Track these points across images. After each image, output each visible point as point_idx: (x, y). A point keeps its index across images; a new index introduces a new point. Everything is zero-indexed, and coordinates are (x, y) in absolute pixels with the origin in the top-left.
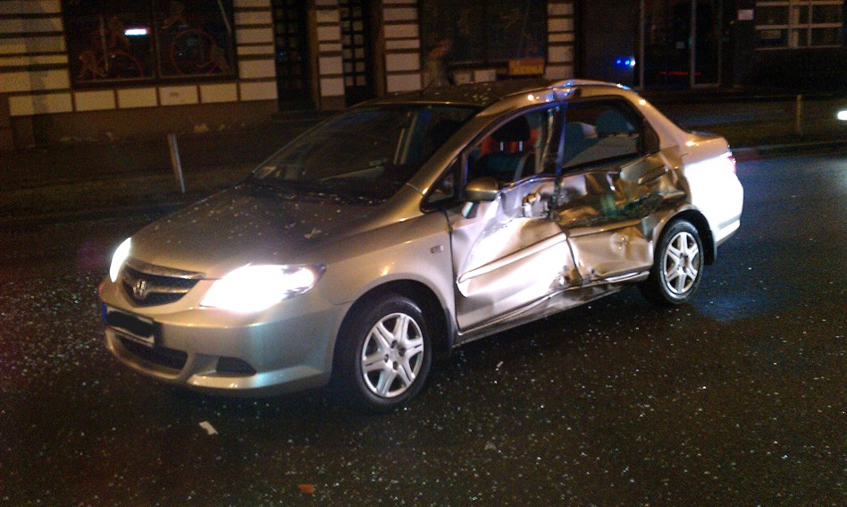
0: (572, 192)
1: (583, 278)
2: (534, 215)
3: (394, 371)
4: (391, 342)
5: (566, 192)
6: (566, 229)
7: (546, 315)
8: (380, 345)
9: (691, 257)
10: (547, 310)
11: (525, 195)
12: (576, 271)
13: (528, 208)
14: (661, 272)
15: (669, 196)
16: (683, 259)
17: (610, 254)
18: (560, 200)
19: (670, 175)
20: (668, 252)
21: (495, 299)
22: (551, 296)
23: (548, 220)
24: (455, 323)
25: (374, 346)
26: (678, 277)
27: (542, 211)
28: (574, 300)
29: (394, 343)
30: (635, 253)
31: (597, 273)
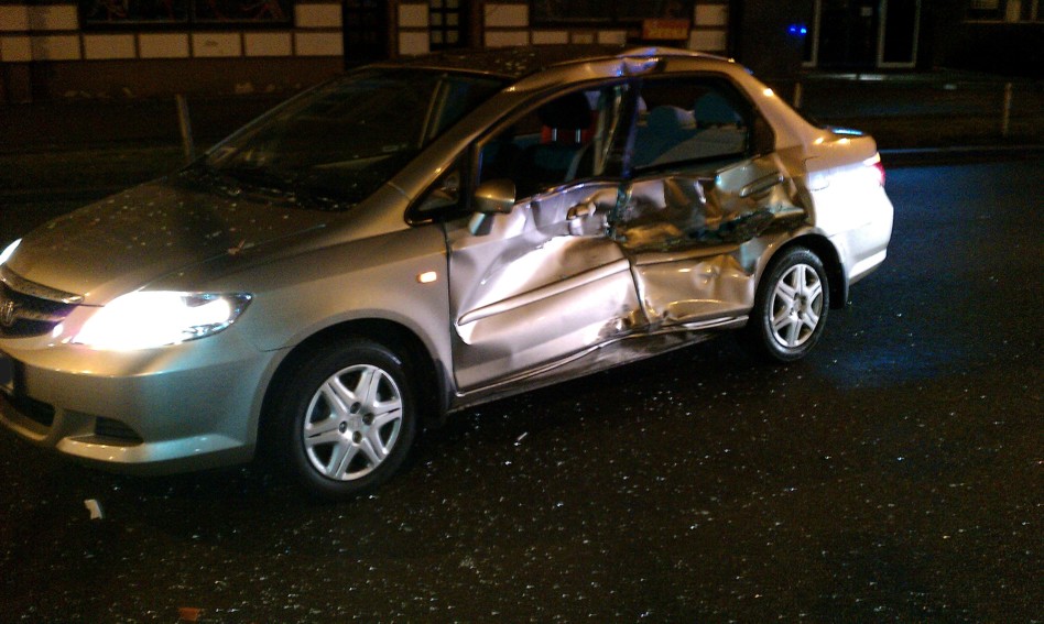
0: (644, 203)
1: (651, 322)
2: (586, 233)
3: (355, 445)
4: (350, 404)
5: (635, 203)
6: (630, 254)
7: (595, 369)
8: (334, 409)
9: (810, 300)
10: (595, 364)
11: (573, 205)
12: (640, 312)
13: (576, 223)
14: (767, 318)
15: (783, 213)
16: (797, 300)
17: (693, 291)
18: (625, 214)
19: (785, 185)
20: (777, 291)
21: (514, 348)
22: (602, 345)
23: (606, 241)
24: (453, 381)
25: (324, 409)
26: (789, 325)
27: (598, 226)
28: (637, 351)
29: (356, 407)
30: (728, 290)
31: (671, 316)
